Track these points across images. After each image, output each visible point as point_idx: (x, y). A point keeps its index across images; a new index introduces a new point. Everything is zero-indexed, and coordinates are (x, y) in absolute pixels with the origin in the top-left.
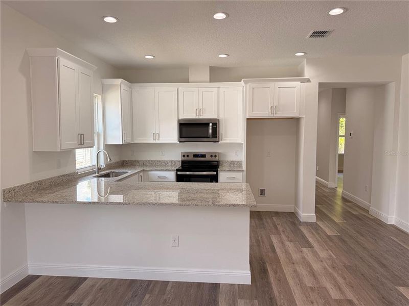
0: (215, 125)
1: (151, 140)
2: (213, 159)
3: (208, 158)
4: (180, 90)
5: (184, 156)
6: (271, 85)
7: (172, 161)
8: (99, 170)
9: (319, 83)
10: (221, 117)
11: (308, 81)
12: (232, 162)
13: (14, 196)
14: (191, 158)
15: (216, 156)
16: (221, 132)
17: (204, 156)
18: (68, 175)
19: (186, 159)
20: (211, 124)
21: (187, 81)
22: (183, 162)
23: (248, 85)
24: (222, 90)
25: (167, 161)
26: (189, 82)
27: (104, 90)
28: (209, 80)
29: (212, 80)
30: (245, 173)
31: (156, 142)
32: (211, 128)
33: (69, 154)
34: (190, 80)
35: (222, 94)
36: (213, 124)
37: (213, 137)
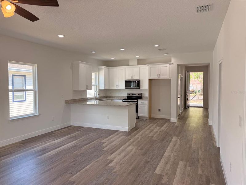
1: (115, 88)
2: (139, 96)
3: (137, 95)
4: (126, 68)
5: (128, 94)
6: (158, 66)
8: (95, 98)
9: (177, 65)
10: (141, 79)
11: (173, 64)
13: (68, 102)
14: (131, 95)
16: (141, 84)
17: (135, 94)
18: (84, 98)
19: (129, 95)
21: (129, 65)
22: (128, 97)
23: (149, 66)
24: (141, 68)
26: (129, 66)
27: (99, 70)
28: (136, 64)
29: (138, 64)
30: (148, 101)
31: (117, 89)
32: (136, 83)
33: (85, 92)
34: (130, 65)
35: (141, 69)
36: (137, 81)
37: (137, 87)
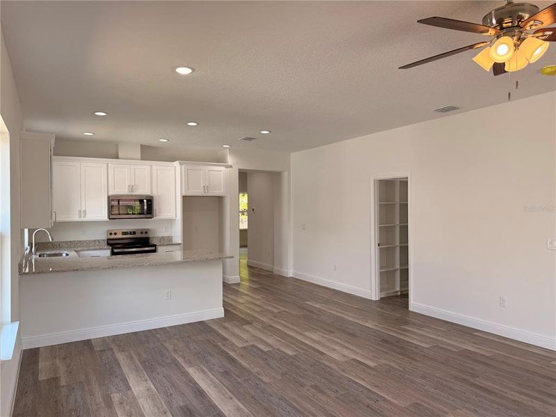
0: (150, 201)
1: (76, 218)
2: (144, 235)
3: (138, 235)
4: (109, 165)
5: (110, 234)
6: (202, 168)
7: (95, 241)
9: (239, 169)
10: (154, 194)
11: (231, 167)
12: (163, 238)
14: (119, 236)
15: (146, 233)
16: (155, 208)
17: (133, 233)
19: (113, 236)
20: (145, 201)
21: (117, 157)
23: (183, 167)
24: (155, 168)
25: (89, 241)
26: (118, 158)
28: (140, 158)
29: (143, 158)
30: (182, 245)
31: (83, 219)
32: (145, 204)
34: (120, 156)
35: (154, 171)
36: (147, 200)
37: (147, 214)
